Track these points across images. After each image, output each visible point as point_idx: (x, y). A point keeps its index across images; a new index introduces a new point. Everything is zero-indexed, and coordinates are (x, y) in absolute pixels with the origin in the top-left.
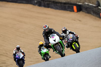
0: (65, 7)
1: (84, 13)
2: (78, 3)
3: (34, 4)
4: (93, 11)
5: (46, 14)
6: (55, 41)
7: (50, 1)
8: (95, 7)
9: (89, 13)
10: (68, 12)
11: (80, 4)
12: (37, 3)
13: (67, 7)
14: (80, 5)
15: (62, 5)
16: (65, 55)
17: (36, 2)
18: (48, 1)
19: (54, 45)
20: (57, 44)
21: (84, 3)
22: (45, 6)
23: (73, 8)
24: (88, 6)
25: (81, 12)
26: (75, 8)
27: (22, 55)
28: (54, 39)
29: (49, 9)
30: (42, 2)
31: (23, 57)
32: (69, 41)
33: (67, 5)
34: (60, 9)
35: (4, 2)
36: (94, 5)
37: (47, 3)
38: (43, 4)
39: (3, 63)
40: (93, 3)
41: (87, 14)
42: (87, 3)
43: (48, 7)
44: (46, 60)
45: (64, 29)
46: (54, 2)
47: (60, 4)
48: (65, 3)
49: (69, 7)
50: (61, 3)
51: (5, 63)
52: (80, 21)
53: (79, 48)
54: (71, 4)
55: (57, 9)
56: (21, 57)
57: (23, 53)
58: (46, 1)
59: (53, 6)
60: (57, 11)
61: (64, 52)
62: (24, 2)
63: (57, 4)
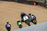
0: (30, 3)
3: (16, 2)
4: (43, 5)
6: (26, 19)
8: (44, 3)
9: (41, 6)
10: (32, 5)
11: (37, 2)
12: (17, 1)
13: (31, 3)
16: (30, 25)
19: (25, 21)
20: (27, 20)
23: (34, 3)
24: (41, 3)
27: (9, 26)
28: (26, 18)
29: (23, 4)
32: (31, 19)
33: (31, 2)
34: (28, 4)
35: (2, 1)
36: (44, 2)
37: (22, 1)
38: (20, 2)
40: (43, 1)
41: (40, 6)
42: (40, 1)
43: (22, 3)
47: (28, 2)
48: (30, 1)
50: (28, 1)
51: (2, 29)
53: (36, 22)
54: (33, 2)
55: (26, 4)
56: (9, 27)
61: (30, 24)
63: (27, 2)
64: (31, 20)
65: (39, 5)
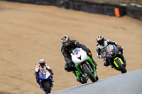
0: (103, 9)
1: (129, 18)
2: (121, 4)
3: (60, 6)
5: (75, 19)
7: (81, 2)
9: (136, 17)
10: (108, 16)
11: (124, 5)
12: (63, 4)
13: (105, 10)
14: (124, 7)
15: (99, 6)
17: (62, 2)
18: (79, 2)
21: (129, 3)
22: (75, 9)
23: (114, 11)
24: (135, 8)
25: (125, 17)
26: (117, 11)
27: (48, 74)
29: (81, 12)
30: (71, 3)
31: (50, 76)
32: (108, 56)
33: (105, 8)
34: (95, 13)
35: (17, 4)
37: (77, 4)
38: (71, 6)
39: (16, 89)
40: (141, 4)
42: (133, 4)
43: (79, 10)
44: (83, 83)
45: (99, 39)
46: (87, 2)
47: (95, 6)
48: (103, 5)
49: (108, 10)
50: (97, 4)
51: (19, 89)
52: (124, 29)
53: (124, 65)
54: (111, 5)
55: (91, 12)
56: (47, 77)
57: (50, 71)
58: (76, 2)
59: (85, 8)
60: (92, 15)
62: (45, 3)
63: (93, 6)
64: (107, 60)
65: (129, 14)
